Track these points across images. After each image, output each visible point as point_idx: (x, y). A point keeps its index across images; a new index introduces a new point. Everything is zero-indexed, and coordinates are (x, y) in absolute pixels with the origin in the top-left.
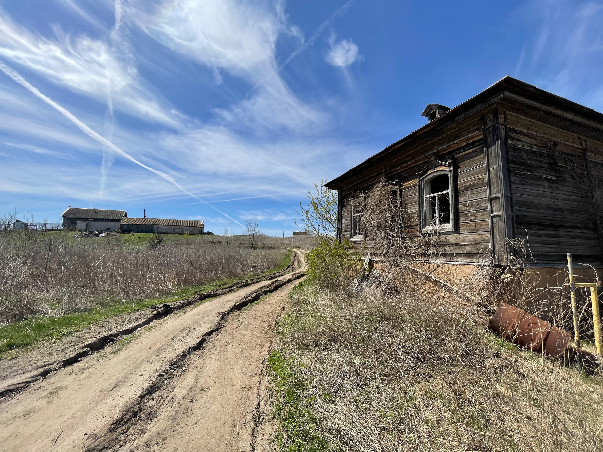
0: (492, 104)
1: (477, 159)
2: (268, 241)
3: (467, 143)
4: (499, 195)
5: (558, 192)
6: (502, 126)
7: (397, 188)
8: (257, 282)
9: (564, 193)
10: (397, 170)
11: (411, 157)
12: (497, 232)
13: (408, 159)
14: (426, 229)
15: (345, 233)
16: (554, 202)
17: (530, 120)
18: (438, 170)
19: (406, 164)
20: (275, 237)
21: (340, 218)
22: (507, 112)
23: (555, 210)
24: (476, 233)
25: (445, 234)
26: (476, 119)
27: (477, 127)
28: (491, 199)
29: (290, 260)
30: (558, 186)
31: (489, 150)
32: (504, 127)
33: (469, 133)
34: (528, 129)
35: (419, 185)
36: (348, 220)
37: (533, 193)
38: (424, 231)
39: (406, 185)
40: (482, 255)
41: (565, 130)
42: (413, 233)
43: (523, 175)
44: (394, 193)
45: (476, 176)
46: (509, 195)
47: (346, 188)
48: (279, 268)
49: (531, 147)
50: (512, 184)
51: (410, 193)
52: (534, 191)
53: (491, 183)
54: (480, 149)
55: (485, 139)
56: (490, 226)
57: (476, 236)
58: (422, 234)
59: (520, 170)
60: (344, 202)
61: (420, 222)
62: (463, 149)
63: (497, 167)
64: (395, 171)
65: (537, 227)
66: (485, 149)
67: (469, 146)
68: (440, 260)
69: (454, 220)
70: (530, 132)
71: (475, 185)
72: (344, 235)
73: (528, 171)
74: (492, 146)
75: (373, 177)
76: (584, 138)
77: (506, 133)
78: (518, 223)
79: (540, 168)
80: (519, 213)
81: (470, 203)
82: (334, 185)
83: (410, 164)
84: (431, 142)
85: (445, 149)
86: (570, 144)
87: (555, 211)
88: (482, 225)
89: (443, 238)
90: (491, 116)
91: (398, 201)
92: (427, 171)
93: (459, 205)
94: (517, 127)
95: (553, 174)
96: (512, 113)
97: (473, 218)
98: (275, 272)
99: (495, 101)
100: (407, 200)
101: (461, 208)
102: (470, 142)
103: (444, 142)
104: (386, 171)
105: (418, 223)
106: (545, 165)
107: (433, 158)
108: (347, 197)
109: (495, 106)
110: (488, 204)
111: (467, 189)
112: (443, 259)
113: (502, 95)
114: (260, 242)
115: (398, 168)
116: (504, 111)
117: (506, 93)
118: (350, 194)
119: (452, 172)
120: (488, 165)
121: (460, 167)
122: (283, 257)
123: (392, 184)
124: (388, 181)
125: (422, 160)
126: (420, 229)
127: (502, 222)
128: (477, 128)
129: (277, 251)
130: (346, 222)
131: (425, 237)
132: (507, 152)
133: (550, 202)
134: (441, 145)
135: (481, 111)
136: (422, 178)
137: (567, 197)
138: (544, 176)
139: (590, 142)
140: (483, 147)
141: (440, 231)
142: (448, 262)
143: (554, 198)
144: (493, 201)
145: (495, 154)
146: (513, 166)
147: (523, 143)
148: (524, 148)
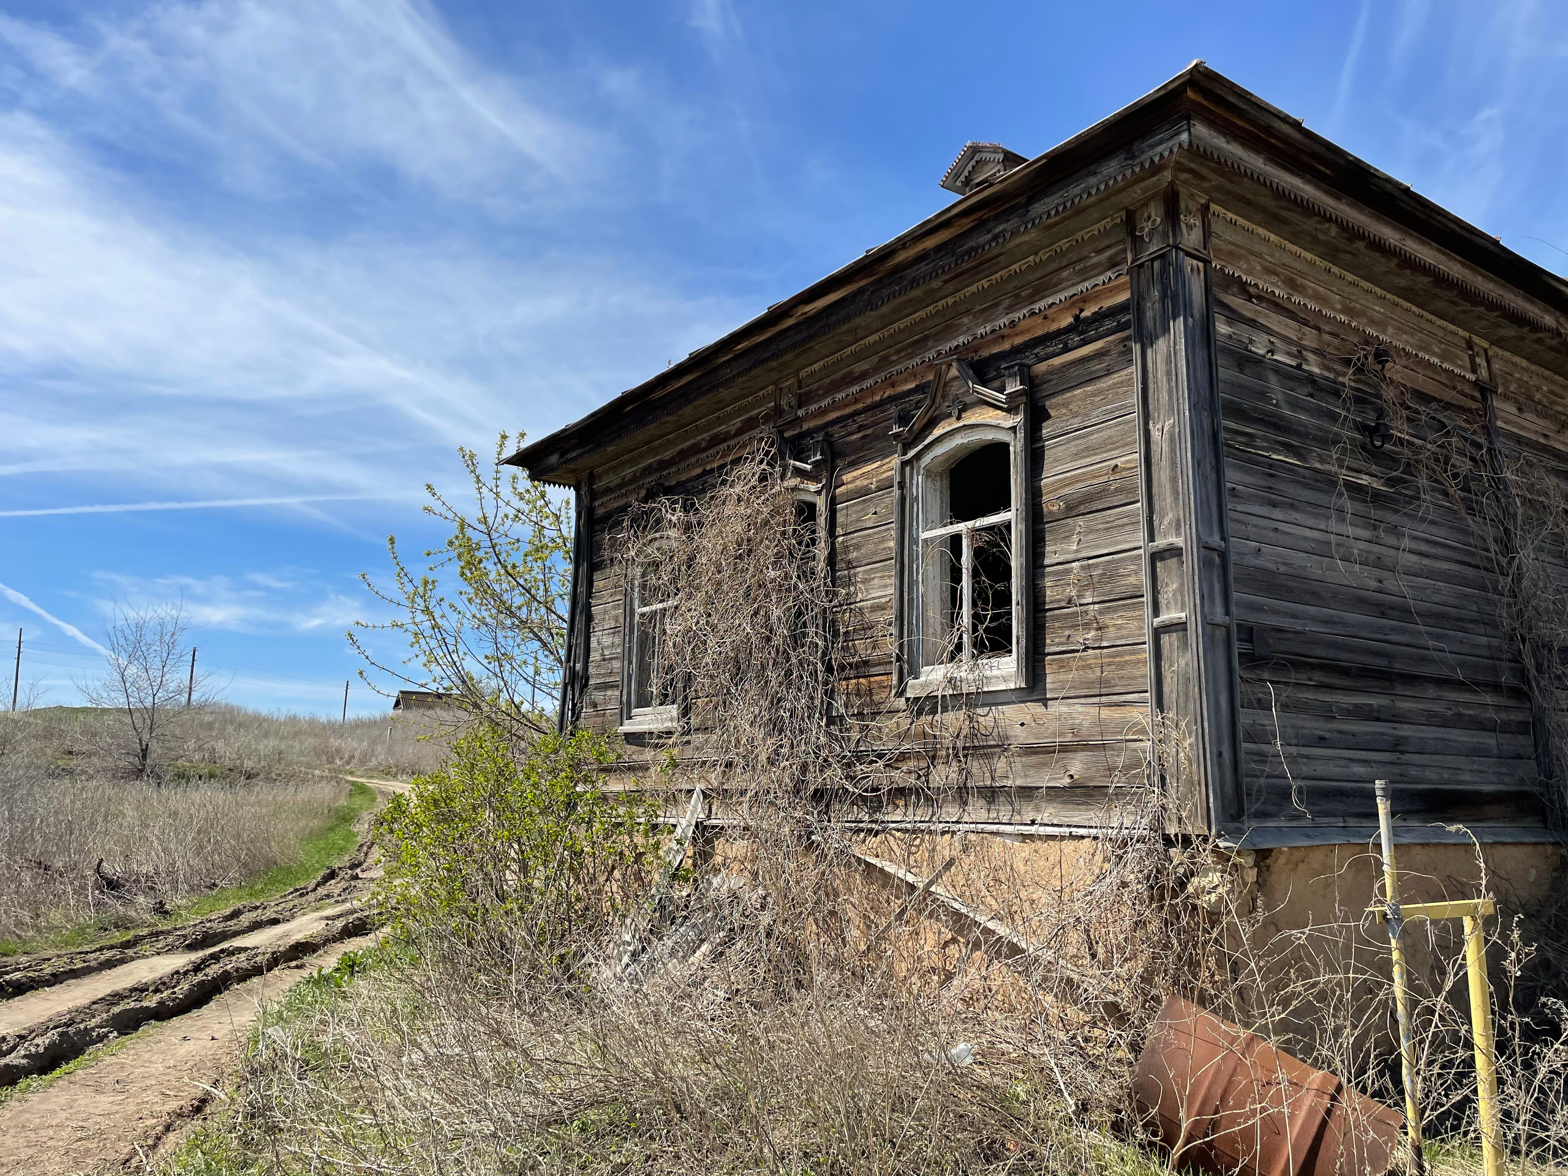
0: (1156, 169)
1: (1110, 388)
2: (244, 739)
3: (1077, 318)
4: (1179, 542)
5: (1392, 540)
6: (1195, 262)
7: (819, 493)
8: (110, 964)
9: (1413, 545)
10: (824, 412)
11: (876, 358)
12: (1174, 695)
13: (864, 366)
14: (922, 679)
15: (598, 696)
16: (1380, 581)
17: (1299, 250)
18: (972, 420)
19: (855, 389)
20: (293, 720)
21: (579, 624)
22: (1214, 207)
23: (1382, 610)
24: (1104, 699)
25: (993, 699)
26: (1108, 223)
27: (1111, 252)
28: (1156, 557)
29: (350, 837)
30: (1392, 518)
31: (1149, 352)
32: (1201, 265)
33: (1084, 275)
34: (1292, 284)
35: (902, 485)
36: (615, 632)
37: (1306, 538)
38: (915, 688)
39: (856, 479)
40: (1119, 793)
41: (1417, 306)
42: (876, 698)
43: (1271, 466)
44: (807, 511)
45: (1105, 456)
46: (1215, 540)
47: (612, 480)
48: (273, 881)
49: (1299, 355)
50: (1227, 497)
51: (869, 520)
52: (1309, 533)
53: (1155, 490)
54: (1121, 348)
55: (1135, 306)
56: (1149, 670)
57: (1105, 713)
58: (908, 699)
59: (1259, 442)
60: (600, 547)
61: (901, 646)
62: (1061, 339)
63: (1173, 426)
64: (815, 415)
65: (1319, 677)
66: (1137, 348)
67: (1082, 329)
68: (974, 817)
69: (1023, 642)
70: (1296, 298)
71: (1102, 492)
72: (595, 705)
73: (1289, 448)
74: (1157, 338)
75: (728, 437)
76: (1486, 345)
77: (1208, 290)
78: (1251, 660)
79: (1327, 441)
80: (1253, 618)
81: (1083, 568)
82: (554, 459)
83: (872, 390)
84: (950, 300)
85: (999, 336)
86: (1435, 360)
87: (1383, 615)
88: (1121, 666)
89: (986, 717)
90: (1156, 213)
91: (821, 551)
92: (932, 423)
93: (1043, 576)
94: (1249, 272)
95: (1374, 468)
96: (1230, 215)
97: (1093, 633)
98: (239, 905)
99: (1162, 155)
100: (857, 547)
101: (1052, 593)
102: (1086, 313)
103: (996, 305)
104: (778, 411)
105: (894, 650)
106: (1347, 433)
107: (954, 372)
108: (611, 521)
109: (1167, 175)
110: (1144, 579)
111: (1072, 509)
112: (983, 815)
113: (1184, 137)
114: (191, 744)
115: (824, 403)
116: (1203, 201)
117: (1201, 130)
118: (624, 509)
119: (1021, 435)
120: (1146, 416)
121: (1049, 417)
122: (315, 823)
123: (798, 472)
124: (783, 458)
125: (914, 375)
126: (901, 680)
127: (1189, 655)
128: (1111, 258)
129: (286, 794)
130: (607, 640)
131: (919, 713)
132: (1211, 366)
133: (1365, 578)
134: (986, 314)
135: (1119, 191)
136: (911, 453)
137: (1426, 561)
138: (1344, 475)
139: (1503, 361)
140: (1128, 338)
141: (973, 689)
142: (1002, 828)
143: (1378, 563)
144: (1159, 564)
145: (1168, 373)
146: (1233, 425)
147: (1272, 339)
148: (1275, 357)
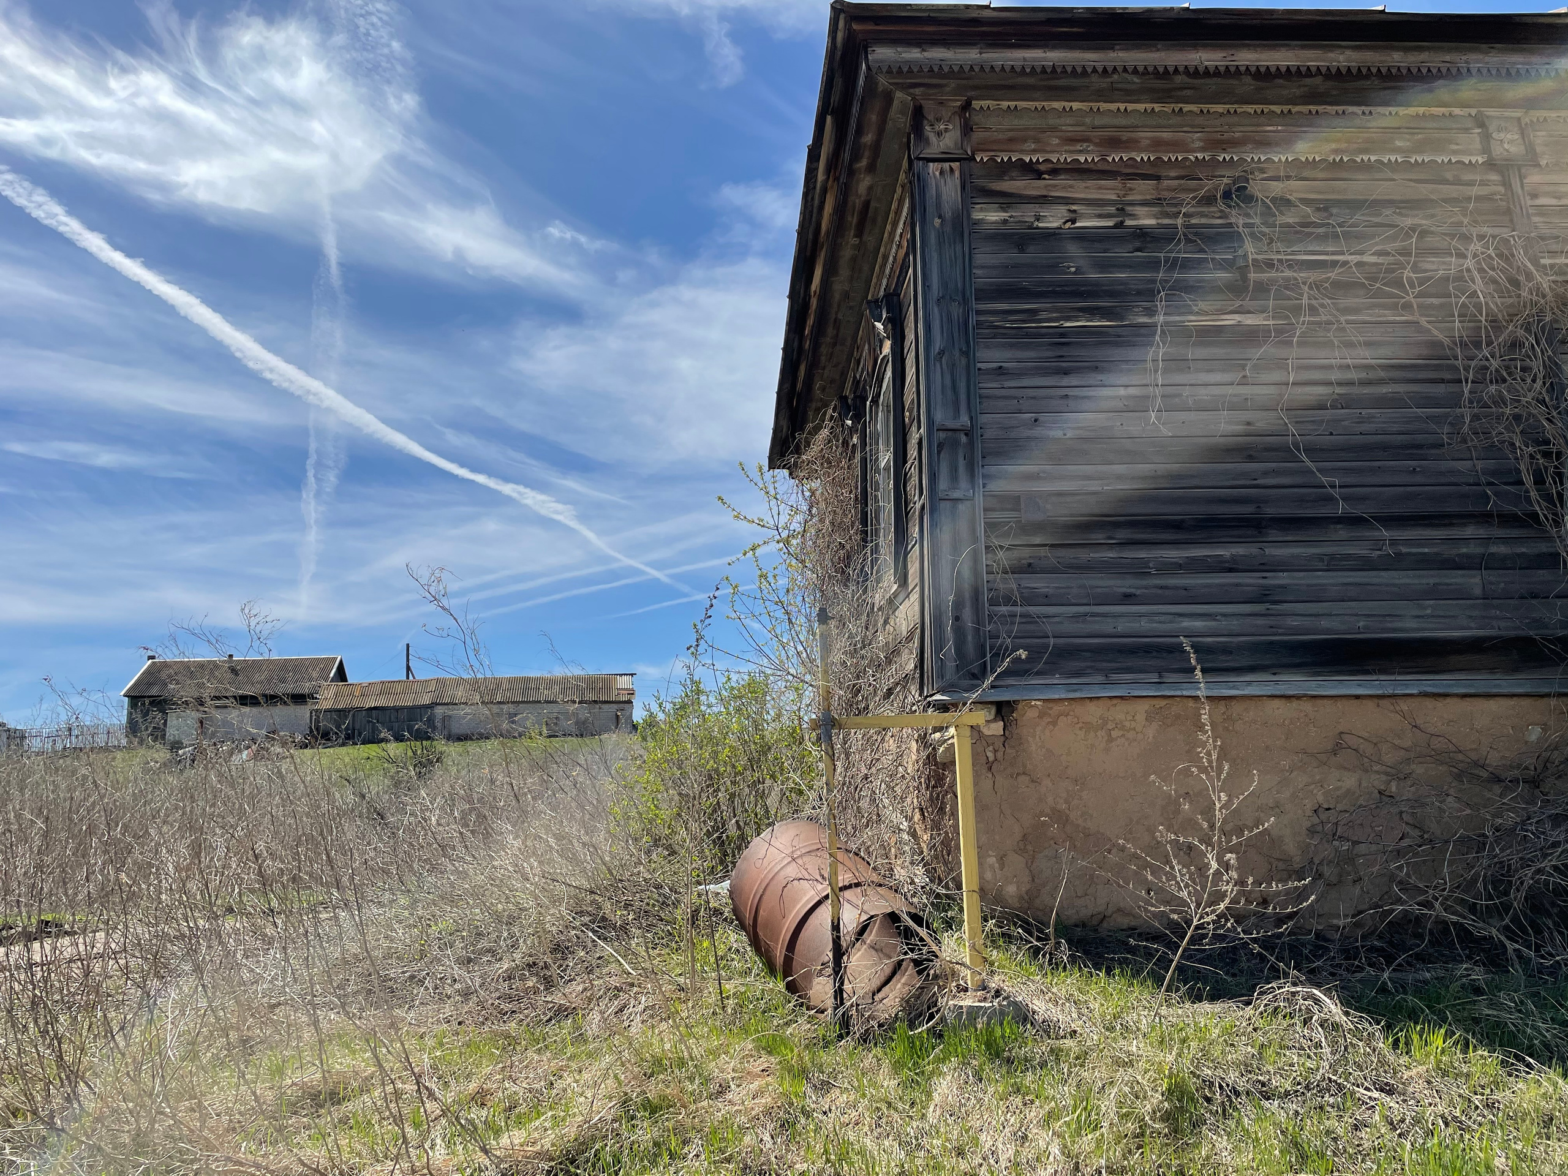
4: (923, 429)
6: (945, 165)
16: (1248, 424)
32: (956, 165)
34: (1107, 144)
46: (960, 421)
49: (1120, 213)
52: (1122, 392)
59: (1045, 315)
70: (1117, 156)
73: (1095, 312)
77: (967, 185)
80: (1022, 487)
94: (1036, 150)
96: (1004, 104)
111: (911, 417)
116: (959, 103)
117: (883, 52)
119: (891, 359)
123: (849, 429)
132: (964, 257)
136: (876, 393)
147: (1074, 208)
148: (1078, 224)
